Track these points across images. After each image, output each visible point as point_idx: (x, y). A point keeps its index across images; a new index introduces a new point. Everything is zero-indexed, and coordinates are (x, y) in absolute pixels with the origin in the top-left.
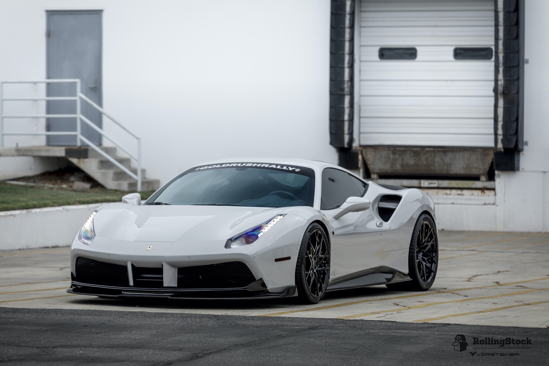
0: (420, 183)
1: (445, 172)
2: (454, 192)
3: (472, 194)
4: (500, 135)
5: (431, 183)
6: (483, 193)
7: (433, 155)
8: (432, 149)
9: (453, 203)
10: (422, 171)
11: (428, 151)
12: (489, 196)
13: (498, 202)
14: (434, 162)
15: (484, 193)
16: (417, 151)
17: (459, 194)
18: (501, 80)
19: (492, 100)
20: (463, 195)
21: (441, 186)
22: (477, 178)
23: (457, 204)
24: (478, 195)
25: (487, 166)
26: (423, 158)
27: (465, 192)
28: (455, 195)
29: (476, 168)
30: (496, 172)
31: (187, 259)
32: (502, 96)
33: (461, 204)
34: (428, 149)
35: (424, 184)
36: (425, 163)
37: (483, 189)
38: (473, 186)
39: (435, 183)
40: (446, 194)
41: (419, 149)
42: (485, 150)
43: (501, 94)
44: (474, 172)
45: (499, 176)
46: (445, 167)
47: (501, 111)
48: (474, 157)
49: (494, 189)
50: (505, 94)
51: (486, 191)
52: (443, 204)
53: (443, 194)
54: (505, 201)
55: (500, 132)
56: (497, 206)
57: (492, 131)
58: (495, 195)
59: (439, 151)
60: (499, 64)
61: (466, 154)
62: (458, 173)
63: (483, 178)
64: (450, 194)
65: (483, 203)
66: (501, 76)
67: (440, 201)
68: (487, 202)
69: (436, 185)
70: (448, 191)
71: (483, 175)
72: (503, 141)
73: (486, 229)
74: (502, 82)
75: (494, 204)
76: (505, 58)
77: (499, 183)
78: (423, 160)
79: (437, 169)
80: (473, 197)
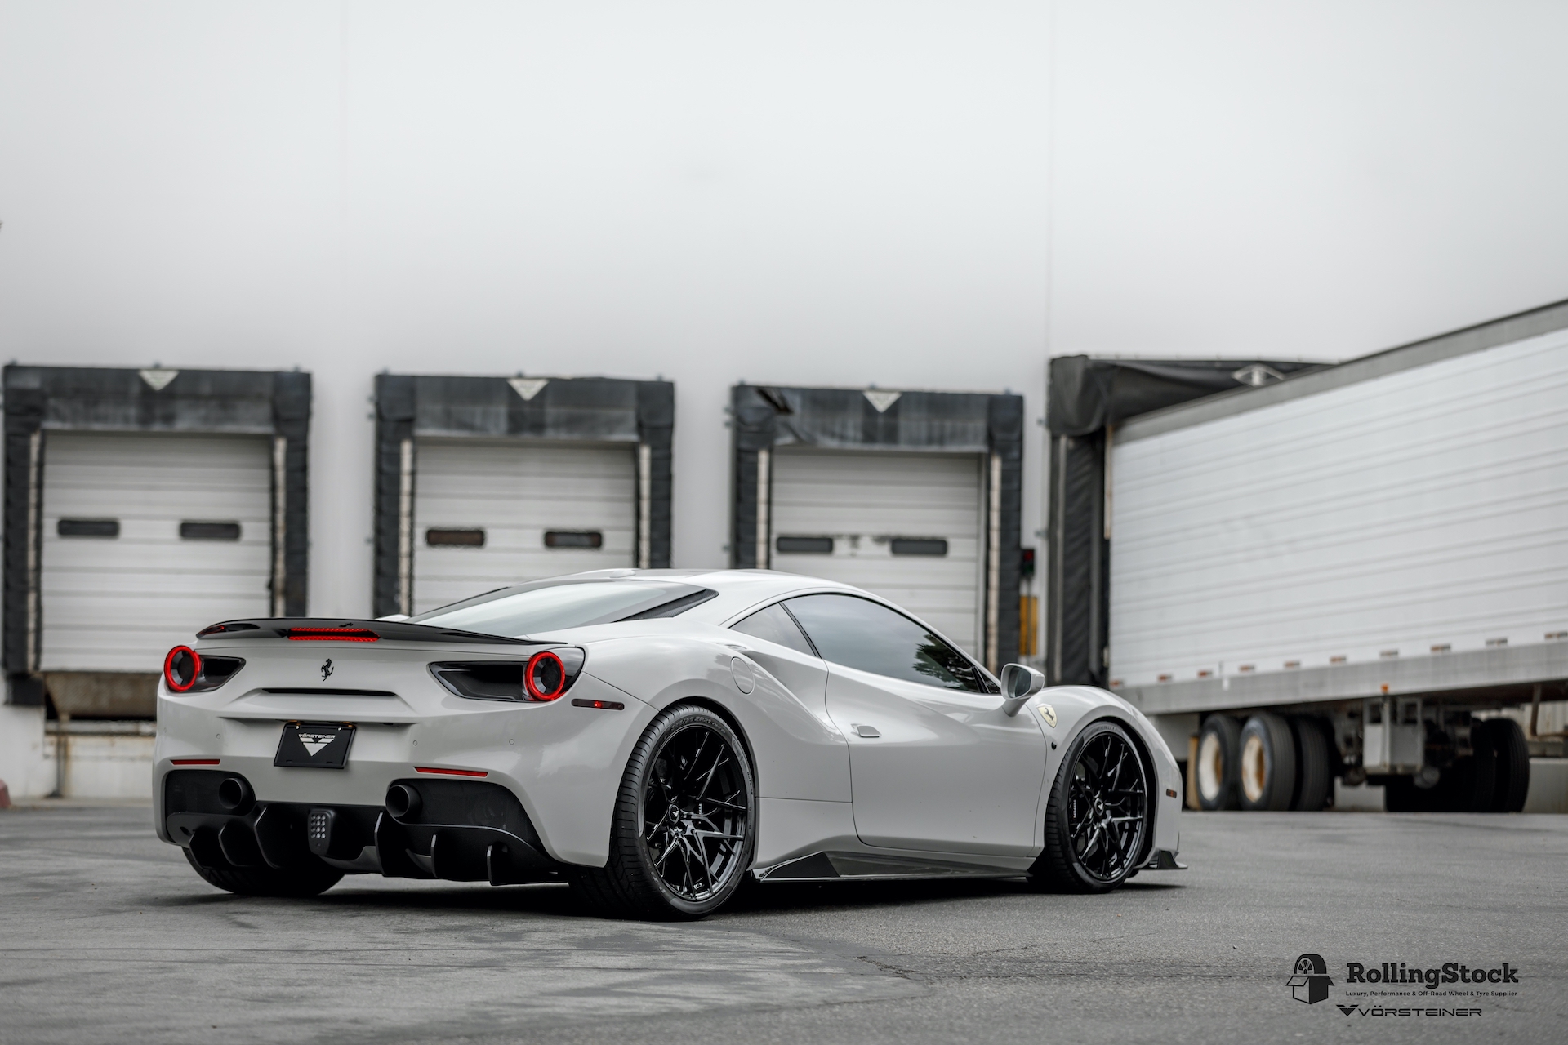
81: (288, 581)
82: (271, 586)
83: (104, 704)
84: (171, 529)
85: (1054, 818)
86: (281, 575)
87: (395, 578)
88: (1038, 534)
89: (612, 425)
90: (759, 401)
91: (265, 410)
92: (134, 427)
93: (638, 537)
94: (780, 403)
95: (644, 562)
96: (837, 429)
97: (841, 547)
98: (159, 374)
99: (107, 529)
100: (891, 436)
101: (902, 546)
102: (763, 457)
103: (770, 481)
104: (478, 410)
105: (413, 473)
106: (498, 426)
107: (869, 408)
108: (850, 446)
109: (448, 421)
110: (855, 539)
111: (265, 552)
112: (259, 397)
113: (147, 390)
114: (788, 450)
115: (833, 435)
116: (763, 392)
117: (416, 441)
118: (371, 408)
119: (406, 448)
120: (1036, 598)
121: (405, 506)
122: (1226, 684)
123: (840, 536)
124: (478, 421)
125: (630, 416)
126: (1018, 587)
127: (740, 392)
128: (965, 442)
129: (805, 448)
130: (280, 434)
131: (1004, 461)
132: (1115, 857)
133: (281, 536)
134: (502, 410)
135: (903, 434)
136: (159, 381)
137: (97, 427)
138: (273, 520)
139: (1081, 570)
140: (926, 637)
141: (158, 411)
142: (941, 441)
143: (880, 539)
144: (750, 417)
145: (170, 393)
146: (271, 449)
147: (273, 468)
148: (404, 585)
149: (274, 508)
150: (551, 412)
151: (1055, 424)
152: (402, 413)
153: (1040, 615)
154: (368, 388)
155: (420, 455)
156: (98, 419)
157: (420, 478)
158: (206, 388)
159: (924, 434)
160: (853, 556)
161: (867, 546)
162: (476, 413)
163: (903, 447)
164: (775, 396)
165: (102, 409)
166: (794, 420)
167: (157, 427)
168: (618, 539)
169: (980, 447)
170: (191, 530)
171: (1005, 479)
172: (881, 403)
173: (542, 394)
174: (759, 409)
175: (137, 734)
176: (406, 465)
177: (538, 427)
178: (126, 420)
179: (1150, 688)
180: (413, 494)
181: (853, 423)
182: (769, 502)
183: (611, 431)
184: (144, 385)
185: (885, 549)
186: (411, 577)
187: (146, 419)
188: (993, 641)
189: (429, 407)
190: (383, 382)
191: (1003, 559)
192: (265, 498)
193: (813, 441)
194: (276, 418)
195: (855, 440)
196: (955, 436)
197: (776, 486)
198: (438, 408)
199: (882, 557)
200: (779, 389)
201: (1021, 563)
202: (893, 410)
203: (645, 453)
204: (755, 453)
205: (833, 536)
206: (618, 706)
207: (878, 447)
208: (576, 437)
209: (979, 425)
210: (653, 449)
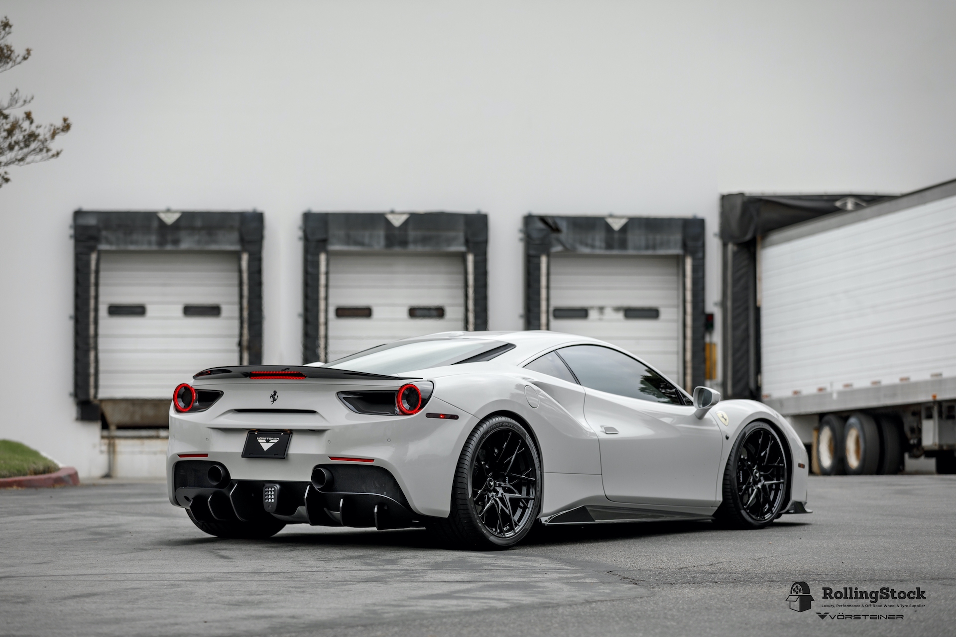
81: (250, 341)
82: (240, 344)
83: (137, 419)
84: (178, 310)
85: (728, 482)
86: (245, 337)
87: (317, 337)
88: (716, 304)
89: (449, 242)
90: (540, 225)
91: (235, 236)
92: (154, 248)
93: (467, 310)
94: (553, 226)
95: (471, 326)
96: (589, 241)
97: (593, 314)
98: (170, 215)
99: (139, 310)
100: (623, 245)
101: (631, 313)
102: (544, 260)
103: (548, 274)
104: (367, 233)
105: (327, 273)
106: (379, 244)
107: (608, 228)
108: (598, 252)
109: (348, 241)
110: (601, 309)
111: (236, 323)
112: (231, 228)
113: (162, 223)
114: (559, 255)
115: (586, 245)
116: (543, 219)
117: (328, 253)
118: (300, 233)
119: (323, 258)
120: (715, 345)
121: (322, 293)
122: (835, 396)
123: (592, 308)
124: (367, 240)
125: (461, 235)
126: (703, 337)
127: (528, 219)
128: (669, 247)
129: (569, 254)
130: (244, 250)
131: (694, 259)
132: (767, 506)
133: (245, 314)
134: (381, 233)
135: (630, 244)
136: (170, 219)
137: (132, 248)
138: (241, 304)
139: (743, 326)
140: (646, 370)
141: (169, 238)
142: (654, 247)
143: (617, 309)
144: (535, 235)
145: (176, 226)
146: (239, 260)
147: (240, 271)
148: (322, 342)
149: (241, 296)
150: (412, 234)
151: (725, 235)
152: (320, 236)
153: (718, 354)
154: (298, 221)
155: (331, 262)
156: (132, 243)
157: (331, 276)
158: (198, 223)
159: (643, 243)
160: (600, 320)
161: (609, 313)
162: (366, 235)
163: (631, 252)
164: (550, 221)
165: (135, 237)
166: (563, 236)
167: (169, 247)
168: (454, 312)
169: (678, 251)
170: (190, 311)
171: (695, 270)
172: (617, 225)
173: (406, 223)
174: (541, 230)
175: (158, 437)
176: (323, 268)
177: (404, 243)
178: (150, 243)
179: (788, 399)
180: (327, 286)
181: (599, 238)
182: (548, 287)
183: (449, 245)
184: (161, 221)
185: (621, 315)
186: (326, 337)
187: (162, 243)
188: (689, 371)
189: (336, 232)
190: (308, 217)
191: (694, 320)
192: (236, 290)
193: (574, 249)
194: (242, 241)
195: (600, 248)
196: (663, 245)
197: (552, 277)
198: (341, 233)
199: (619, 320)
200: (553, 217)
201: (705, 322)
202: (624, 229)
203: (470, 258)
204: (539, 257)
205: (588, 308)
206: (455, 417)
207: (615, 252)
208: (427, 249)
209: (677, 237)
210: (475, 256)
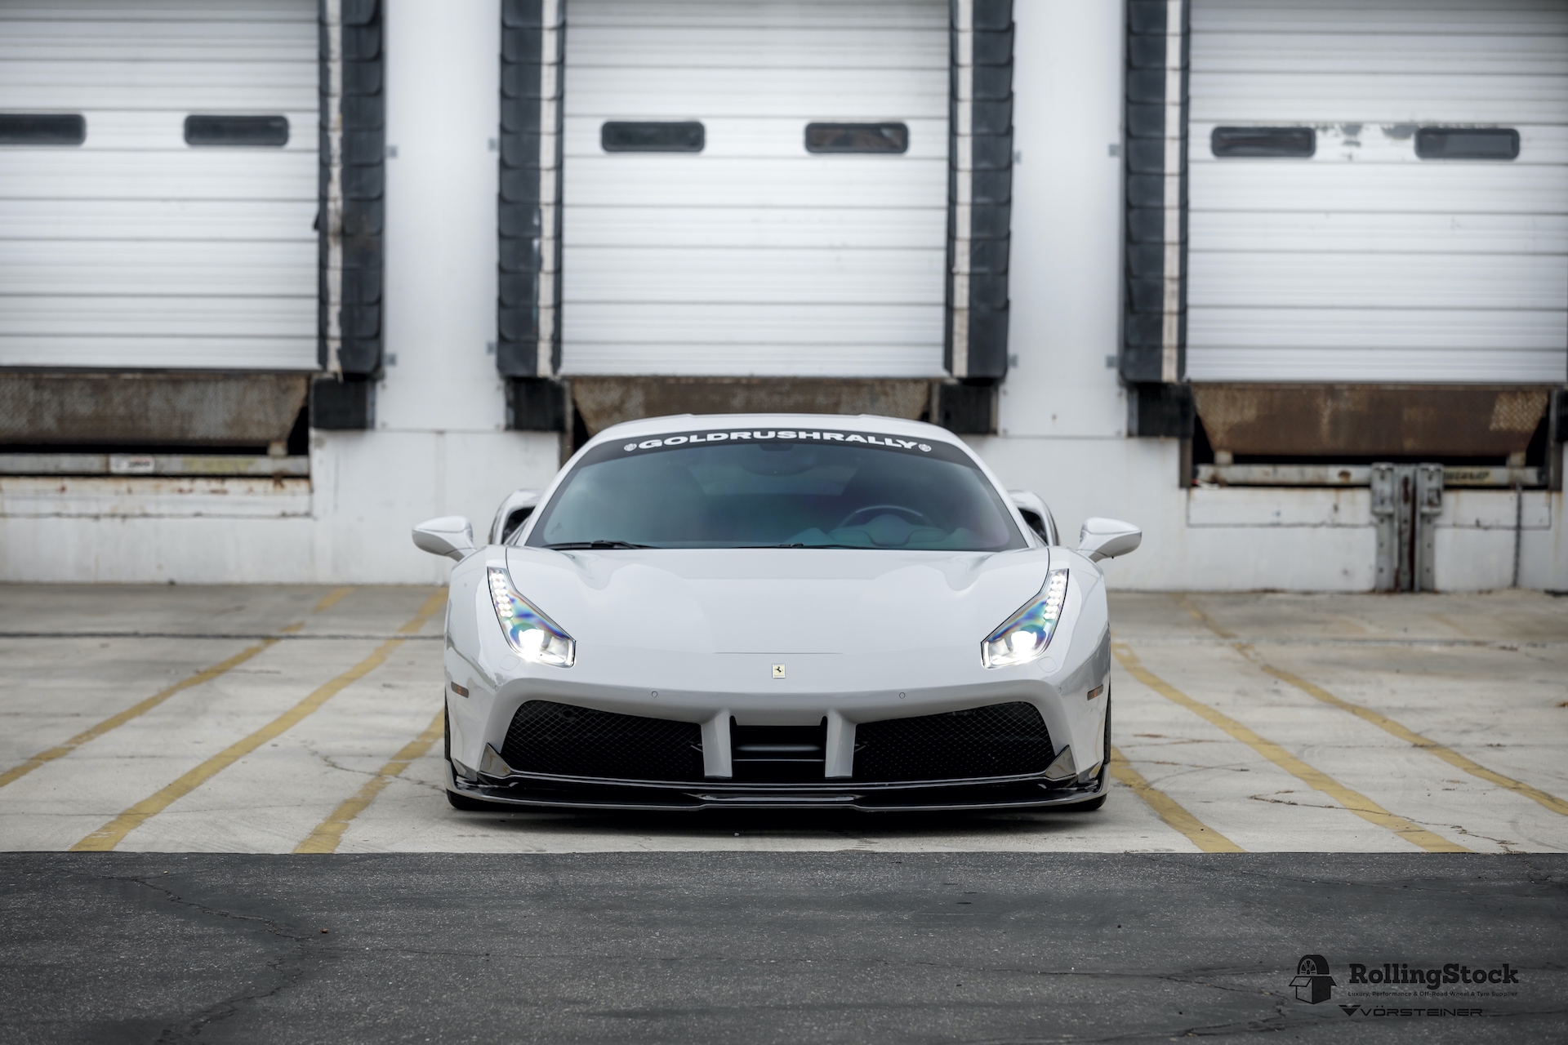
0: (108, 464)
1: (175, 435)
2: (200, 484)
3: (251, 491)
4: (334, 339)
5: (137, 464)
6: (278, 488)
7: (144, 391)
8: (138, 376)
9: (198, 515)
10: (114, 433)
11: (132, 381)
12: (293, 496)
13: (317, 511)
14: (147, 409)
15: (282, 486)
16: (103, 380)
17: (214, 492)
18: (335, 200)
19: (313, 249)
20: (225, 492)
21: (166, 470)
22: (260, 449)
23: (209, 516)
24: (266, 493)
25: (288, 420)
26: (117, 399)
27: (231, 485)
28: (204, 492)
29: (259, 423)
30: (313, 433)
31: (895, 701)
32: (339, 239)
33: (220, 516)
34: (129, 376)
35: (118, 466)
36: (122, 411)
37: (279, 477)
38: (251, 470)
39: (147, 464)
40: (181, 491)
41: (104, 376)
42: (282, 377)
43: (335, 235)
44: (255, 433)
45: (320, 444)
46: (177, 423)
47: (335, 278)
48: (253, 396)
49: (306, 477)
50: (346, 235)
51: (288, 483)
52: (171, 516)
53: (173, 491)
54: (336, 507)
55: (334, 330)
56: (315, 519)
57: (312, 329)
58: (311, 491)
59: (160, 382)
60: (330, 157)
61: (234, 388)
62: (212, 436)
63: (278, 449)
64: (191, 491)
65: (278, 511)
66: (335, 190)
67: (164, 509)
68: (289, 510)
69: (150, 469)
70: (185, 484)
71: (278, 440)
72: (341, 354)
73: (287, 578)
74: (339, 204)
75: (308, 515)
76: (346, 143)
77: (321, 462)
78: (118, 403)
79: (155, 426)
80: (250, 498)
81: (346, 217)
82: (320, 224)
83: (48, 423)
84: (172, 128)
86: (336, 205)
87: (534, 206)
93: (953, 133)
97: (1327, 145)
99: (64, 129)
103: (1186, 32)
105: (560, 29)
110: (1352, 130)
111: (312, 162)
121: (548, 83)
123: (1317, 128)
133: (335, 138)
138: (324, 110)
143: (1398, 131)
147: (322, 21)
148: (548, 216)
149: (324, 90)
157: (571, 35)
160: (1349, 158)
161: (1377, 142)
168: (928, 137)
170: (202, 129)
175: (107, 475)
176: (550, 14)
180: (558, 65)
182: (1186, 70)
185: (1407, 147)
186: (559, 203)
199: (1404, 162)
205: (1312, 126)
